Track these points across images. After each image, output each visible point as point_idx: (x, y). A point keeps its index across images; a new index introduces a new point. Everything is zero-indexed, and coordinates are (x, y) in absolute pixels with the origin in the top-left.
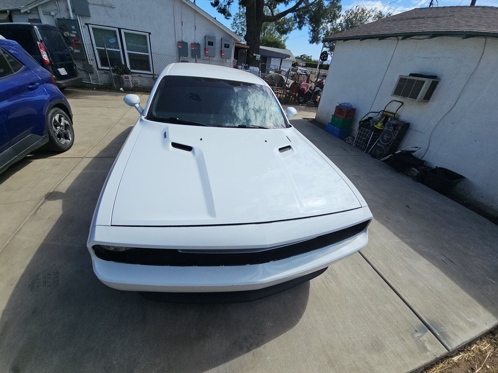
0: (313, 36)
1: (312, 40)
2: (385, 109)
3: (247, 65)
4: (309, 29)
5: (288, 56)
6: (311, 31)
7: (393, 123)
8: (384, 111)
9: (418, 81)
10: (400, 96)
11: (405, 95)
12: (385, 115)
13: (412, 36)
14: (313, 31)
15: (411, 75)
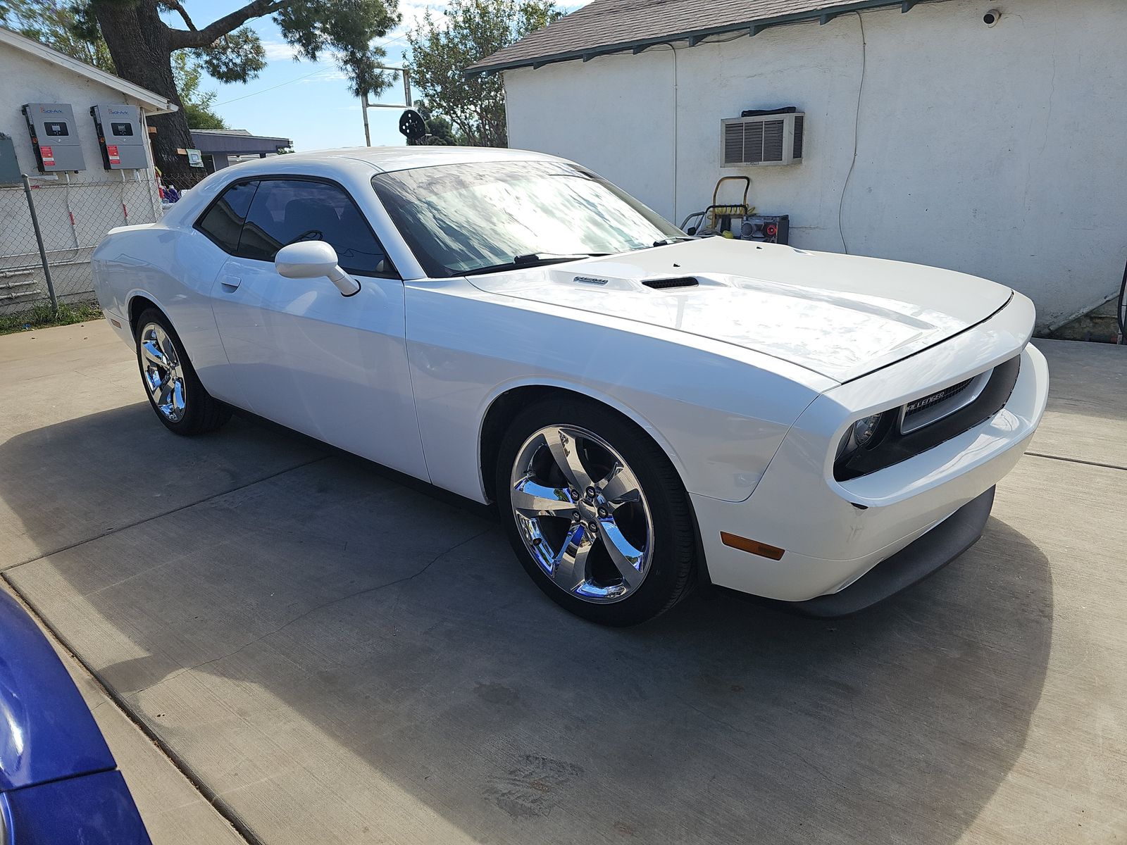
0: (358, 76)
1: (360, 86)
2: (714, 202)
3: (172, 187)
4: (337, 59)
5: (283, 144)
6: (346, 62)
7: (755, 225)
8: (714, 207)
9: (767, 123)
10: (744, 164)
11: (753, 157)
12: (720, 216)
13: (706, 36)
14: (352, 60)
15: (745, 114)
